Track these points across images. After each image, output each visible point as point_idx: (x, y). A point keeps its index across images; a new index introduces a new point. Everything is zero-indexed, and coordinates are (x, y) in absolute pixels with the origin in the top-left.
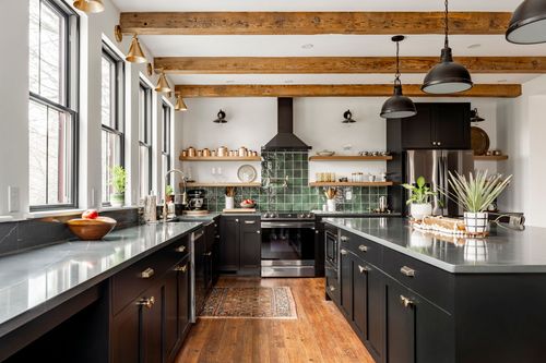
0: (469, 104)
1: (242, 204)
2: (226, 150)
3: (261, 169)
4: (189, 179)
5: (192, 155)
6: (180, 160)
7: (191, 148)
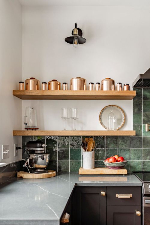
1: (106, 163)
2: (83, 82)
3: (132, 112)
4: (30, 125)
5: (34, 89)
6: (14, 95)
7: (31, 78)
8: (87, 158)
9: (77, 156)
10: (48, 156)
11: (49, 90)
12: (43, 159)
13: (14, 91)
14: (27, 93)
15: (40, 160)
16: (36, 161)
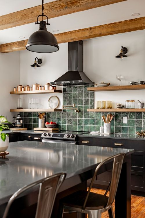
3: (62, 99)
4: (18, 107)
5: (20, 90)
6: (10, 94)
7: (20, 85)
8: (40, 122)
9: (35, 121)
10: (22, 120)
11: (32, 90)
12: (19, 122)
13: (11, 92)
14: (17, 93)
15: (18, 123)
16: (16, 123)
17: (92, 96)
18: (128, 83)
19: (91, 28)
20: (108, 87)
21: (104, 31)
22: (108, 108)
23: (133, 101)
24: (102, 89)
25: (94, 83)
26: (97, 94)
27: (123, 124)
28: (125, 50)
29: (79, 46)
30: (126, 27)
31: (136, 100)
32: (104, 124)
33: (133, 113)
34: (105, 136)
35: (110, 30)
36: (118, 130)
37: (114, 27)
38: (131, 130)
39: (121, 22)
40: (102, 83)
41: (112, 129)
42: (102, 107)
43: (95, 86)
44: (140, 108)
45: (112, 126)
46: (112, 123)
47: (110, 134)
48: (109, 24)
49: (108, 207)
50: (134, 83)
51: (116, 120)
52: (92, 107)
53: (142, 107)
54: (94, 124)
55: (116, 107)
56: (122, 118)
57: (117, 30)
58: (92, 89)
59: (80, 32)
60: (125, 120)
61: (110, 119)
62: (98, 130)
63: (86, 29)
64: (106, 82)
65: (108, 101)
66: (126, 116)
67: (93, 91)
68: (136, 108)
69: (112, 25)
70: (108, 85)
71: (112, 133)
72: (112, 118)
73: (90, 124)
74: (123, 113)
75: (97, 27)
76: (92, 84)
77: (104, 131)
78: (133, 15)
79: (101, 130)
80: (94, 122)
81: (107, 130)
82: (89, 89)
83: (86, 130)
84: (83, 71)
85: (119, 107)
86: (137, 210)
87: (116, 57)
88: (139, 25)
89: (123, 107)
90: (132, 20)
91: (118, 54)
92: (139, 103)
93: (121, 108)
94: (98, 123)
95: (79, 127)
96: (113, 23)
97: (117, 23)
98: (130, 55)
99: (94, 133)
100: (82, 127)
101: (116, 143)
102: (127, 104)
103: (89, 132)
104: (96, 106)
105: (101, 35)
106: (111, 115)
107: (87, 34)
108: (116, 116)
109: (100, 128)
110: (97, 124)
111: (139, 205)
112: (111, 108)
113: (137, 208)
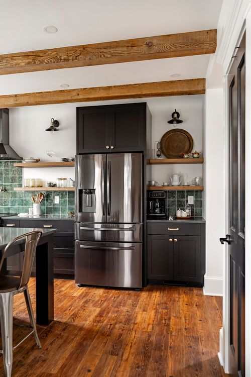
0: (145, 103)
17: (21, 173)
18: (59, 160)
19: (16, 96)
20: (37, 163)
21: (32, 100)
22: (38, 187)
23: (65, 179)
24: (30, 165)
25: (22, 158)
26: (25, 170)
27: (54, 205)
28: (56, 123)
29: (4, 115)
30: (55, 98)
31: (68, 179)
32: (34, 204)
33: (65, 192)
34: (34, 217)
35: (38, 100)
36: (49, 211)
37: (42, 97)
38: (63, 211)
39: (50, 92)
40: (31, 159)
41: (43, 210)
42: (31, 185)
43: (24, 162)
44: (72, 187)
45: (43, 207)
46: (42, 203)
47: (41, 215)
48: (37, 93)
49: (22, 288)
50: (65, 160)
51: (47, 200)
52: (21, 186)
53: (74, 186)
54: (22, 205)
55: (47, 185)
56: (54, 198)
57: (46, 100)
58: (20, 165)
59: (4, 99)
60: (57, 200)
61: (41, 199)
62: (27, 211)
63: (10, 96)
64: (36, 157)
65: (38, 179)
66: (58, 195)
67: (21, 167)
68: (68, 186)
69: (40, 94)
70: (38, 161)
71: (42, 214)
72: (42, 197)
73: (18, 205)
74: (55, 192)
75: (23, 94)
76: (21, 159)
77: (34, 212)
78: (61, 86)
79: (30, 211)
80: (23, 202)
81: (37, 212)
82: (16, 164)
83: (13, 212)
84: (9, 144)
85: (50, 186)
86: (65, 293)
87: (47, 130)
88: (69, 98)
89: (54, 186)
90: (61, 91)
91: (49, 127)
92: (71, 181)
93: (53, 186)
94: (27, 203)
95: (5, 209)
96: (41, 93)
97: (45, 92)
98: (61, 129)
99: (22, 215)
100: (9, 208)
101: (46, 225)
102: (58, 183)
103: (16, 214)
104: (25, 184)
105: (28, 104)
106: (41, 194)
107: (11, 102)
108: (47, 196)
109: (30, 209)
110: (25, 205)
111: (69, 289)
112: (41, 187)
113: (65, 292)
